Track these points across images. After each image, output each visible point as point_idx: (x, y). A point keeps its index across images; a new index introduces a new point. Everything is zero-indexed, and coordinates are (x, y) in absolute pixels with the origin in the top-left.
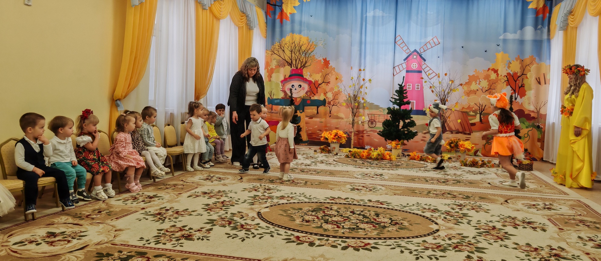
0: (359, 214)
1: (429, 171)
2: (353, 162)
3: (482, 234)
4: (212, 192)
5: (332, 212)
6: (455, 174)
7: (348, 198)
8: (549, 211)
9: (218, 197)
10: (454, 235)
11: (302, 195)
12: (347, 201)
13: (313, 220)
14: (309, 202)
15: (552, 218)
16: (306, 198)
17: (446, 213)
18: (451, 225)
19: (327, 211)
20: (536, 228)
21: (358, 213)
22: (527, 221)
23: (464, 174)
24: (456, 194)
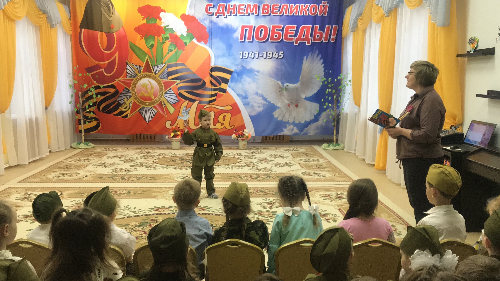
1: (243, 167)
2: (173, 162)
6: (265, 169)
7: (171, 207)
8: (340, 201)
11: (126, 208)
12: (171, 211)
13: (140, 236)
14: (135, 216)
15: (342, 209)
16: (131, 211)
17: (259, 213)
19: (153, 224)
20: (329, 219)
22: (323, 213)
23: (273, 168)
24: (267, 191)
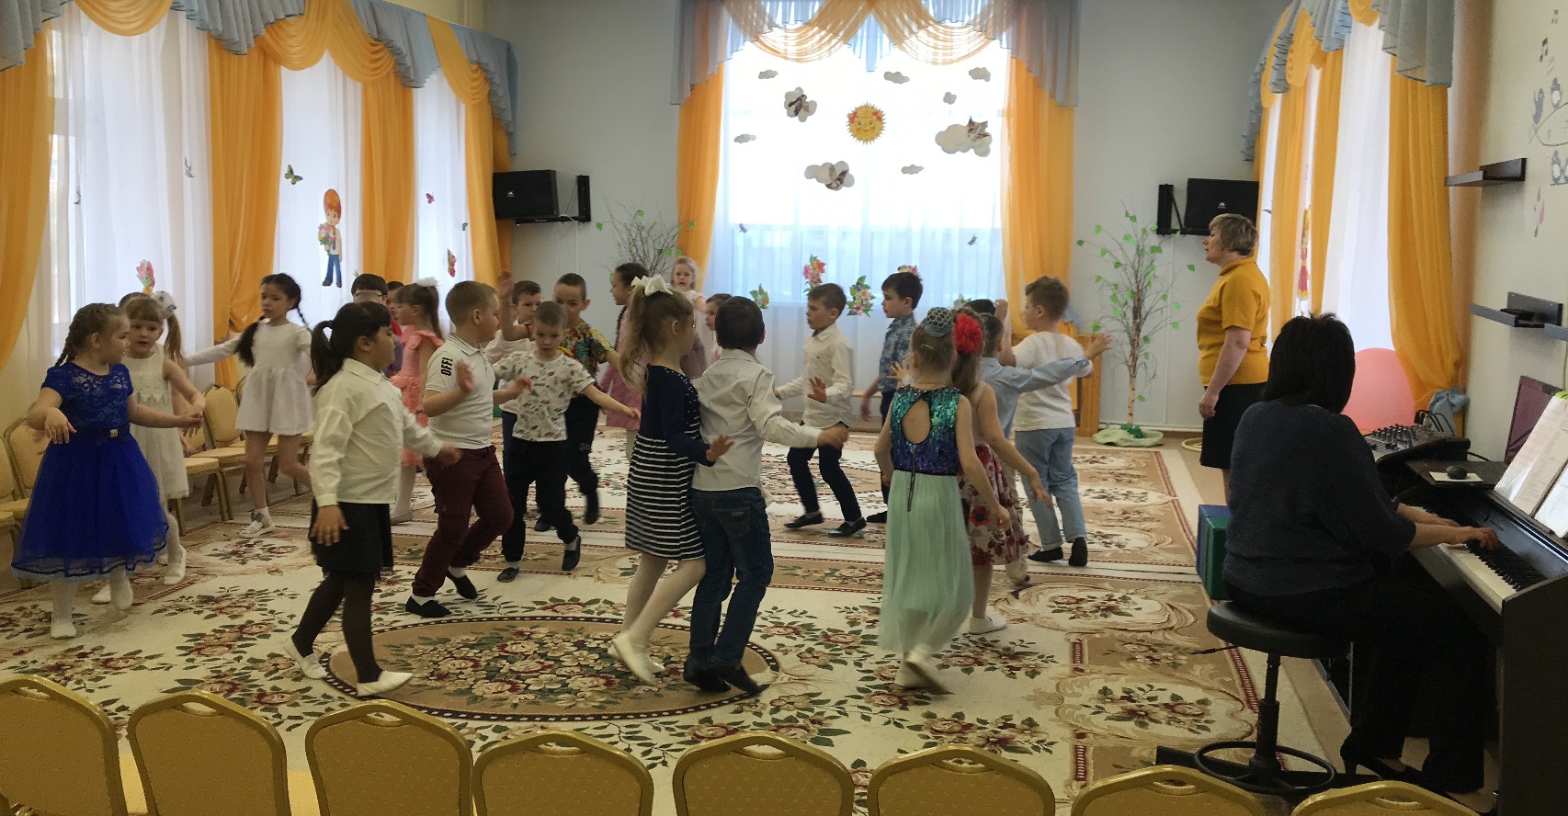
0: (591, 650)
3: (870, 691)
4: (229, 595)
5: (526, 645)
7: (596, 601)
8: (1100, 618)
9: (236, 611)
10: (792, 700)
12: (589, 611)
13: (459, 670)
15: (1085, 643)
17: (826, 635)
18: (811, 669)
19: (514, 643)
20: (1018, 669)
21: (594, 644)
22: (1019, 649)
